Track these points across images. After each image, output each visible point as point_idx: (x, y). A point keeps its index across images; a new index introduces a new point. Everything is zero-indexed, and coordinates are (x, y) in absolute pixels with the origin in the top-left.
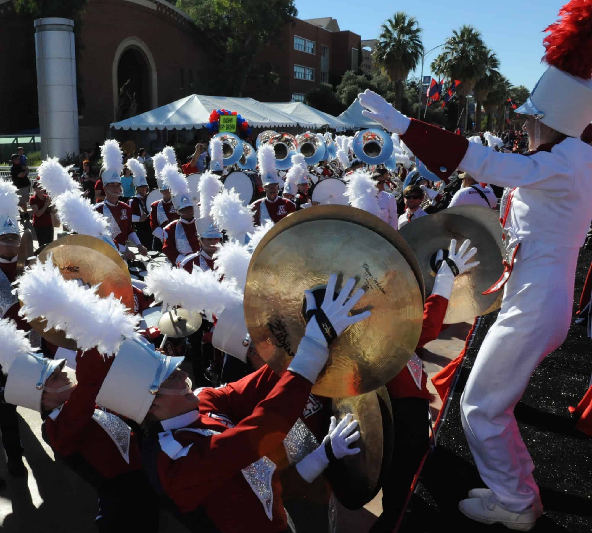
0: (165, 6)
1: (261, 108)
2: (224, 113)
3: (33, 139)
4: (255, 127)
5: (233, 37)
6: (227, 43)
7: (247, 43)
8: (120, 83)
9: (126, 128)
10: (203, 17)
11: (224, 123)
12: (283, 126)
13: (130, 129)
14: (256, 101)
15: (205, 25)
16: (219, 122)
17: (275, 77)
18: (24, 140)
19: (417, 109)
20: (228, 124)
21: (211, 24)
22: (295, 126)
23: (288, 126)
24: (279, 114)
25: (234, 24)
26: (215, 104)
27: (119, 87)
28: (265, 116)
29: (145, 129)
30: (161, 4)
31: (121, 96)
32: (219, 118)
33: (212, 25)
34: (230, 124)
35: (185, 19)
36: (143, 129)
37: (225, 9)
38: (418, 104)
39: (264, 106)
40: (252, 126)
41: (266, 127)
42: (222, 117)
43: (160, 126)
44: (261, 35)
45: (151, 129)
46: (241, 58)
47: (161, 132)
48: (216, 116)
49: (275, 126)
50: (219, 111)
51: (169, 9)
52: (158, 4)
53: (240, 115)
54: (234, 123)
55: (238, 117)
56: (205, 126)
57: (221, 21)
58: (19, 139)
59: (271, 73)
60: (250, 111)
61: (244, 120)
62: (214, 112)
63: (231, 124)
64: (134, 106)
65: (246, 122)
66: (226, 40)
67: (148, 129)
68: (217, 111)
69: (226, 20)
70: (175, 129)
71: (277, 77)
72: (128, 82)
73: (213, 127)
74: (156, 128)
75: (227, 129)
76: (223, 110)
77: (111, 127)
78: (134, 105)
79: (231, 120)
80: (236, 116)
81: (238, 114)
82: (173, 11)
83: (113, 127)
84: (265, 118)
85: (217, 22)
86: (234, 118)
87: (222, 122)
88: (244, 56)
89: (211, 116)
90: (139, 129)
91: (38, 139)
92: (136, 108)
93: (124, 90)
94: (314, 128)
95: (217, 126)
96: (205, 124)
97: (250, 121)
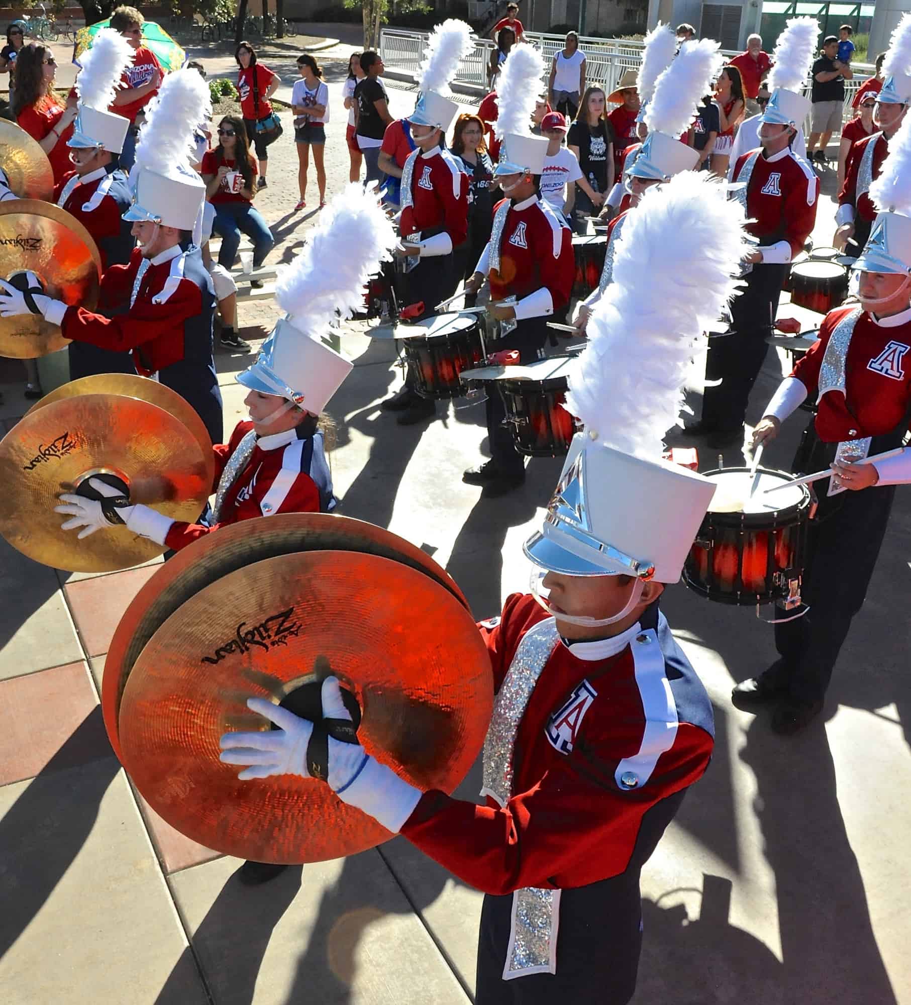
3: (858, 8)
18: (840, 9)
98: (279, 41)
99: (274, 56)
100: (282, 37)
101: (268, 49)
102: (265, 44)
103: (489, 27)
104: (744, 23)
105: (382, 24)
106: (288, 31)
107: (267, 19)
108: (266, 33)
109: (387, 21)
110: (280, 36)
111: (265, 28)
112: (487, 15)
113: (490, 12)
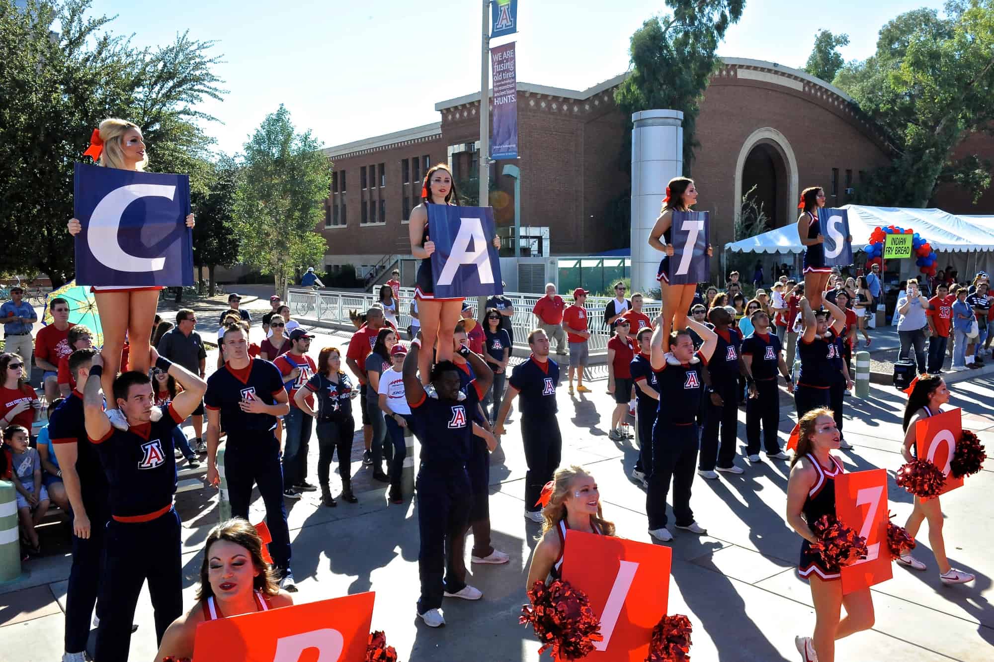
0: (815, 85)
1: (953, 225)
2: (894, 230)
3: (623, 261)
4: (942, 250)
5: (916, 122)
6: (907, 131)
7: (938, 129)
8: (745, 189)
9: (746, 250)
10: (871, 96)
11: (892, 244)
12: (988, 250)
13: (753, 251)
14: (945, 213)
15: (874, 107)
16: (885, 243)
17: (982, 178)
18: (611, 263)
20: (898, 246)
21: (881, 105)
24: (984, 231)
25: (918, 103)
26: (880, 217)
27: (743, 194)
28: (960, 236)
29: (774, 252)
30: (809, 82)
31: (745, 207)
32: (885, 238)
33: (883, 108)
34: (901, 246)
35: (844, 100)
36: (771, 251)
37: (905, 83)
39: (958, 220)
40: (938, 250)
41: (960, 250)
42: (889, 238)
43: (795, 248)
44: (962, 118)
45: (781, 252)
46: (927, 151)
47: (797, 256)
48: (879, 235)
49: (975, 250)
50: (885, 228)
51: (821, 87)
52: (805, 82)
53: (918, 234)
54: (909, 244)
55: (916, 236)
56: (863, 249)
57: (898, 100)
58: (605, 261)
59: (977, 171)
60: (936, 227)
61: (924, 240)
62: (878, 229)
63: (904, 246)
64: (760, 221)
65: (928, 244)
66: (906, 127)
67: (778, 251)
68: (882, 228)
69: (908, 98)
71: (986, 177)
72: (753, 188)
73: (875, 250)
74: (790, 251)
75: (896, 254)
76: (892, 227)
77: (727, 248)
78: (762, 218)
79: (903, 241)
80: (912, 235)
81: (914, 233)
82: (827, 90)
83: (730, 248)
84: (959, 238)
85: (893, 102)
86: (909, 238)
87: (888, 243)
88: (934, 149)
89: (873, 235)
90: (765, 252)
91: (628, 263)
92: (763, 222)
93: (750, 198)
95: (881, 250)
96: (863, 246)
97: (935, 243)
98: (211, 299)
99: (205, 310)
100: (213, 296)
101: (201, 305)
102: (198, 302)
103: (370, 284)
104: (547, 276)
105: (290, 285)
106: (218, 292)
107: (202, 283)
108: (200, 293)
109: (293, 282)
110: (212, 295)
111: (200, 289)
112: (369, 276)
113: (371, 274)
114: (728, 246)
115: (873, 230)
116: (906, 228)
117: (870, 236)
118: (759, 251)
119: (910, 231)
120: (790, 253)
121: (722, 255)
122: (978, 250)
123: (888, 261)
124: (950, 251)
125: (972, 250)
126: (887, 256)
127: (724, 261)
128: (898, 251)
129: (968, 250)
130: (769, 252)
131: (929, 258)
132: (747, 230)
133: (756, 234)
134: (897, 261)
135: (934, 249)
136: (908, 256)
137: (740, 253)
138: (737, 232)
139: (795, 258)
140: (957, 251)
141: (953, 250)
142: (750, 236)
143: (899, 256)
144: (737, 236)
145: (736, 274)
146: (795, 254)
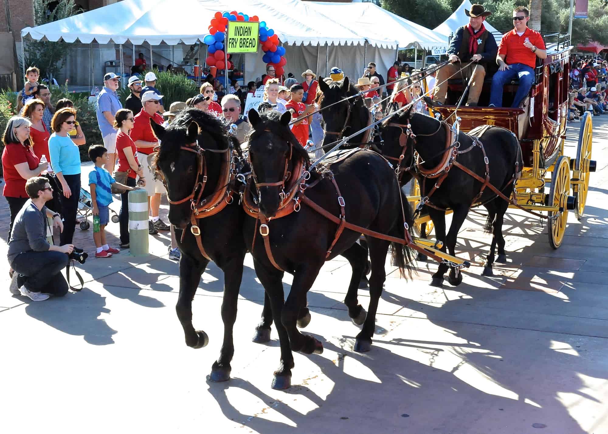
2: (237, 17)
4: (291, 44)
9: (53, 38)
11: (235, 34)
13: (61, 40)
16: (227, 33)
19: (567, 18)
20: (243, 37)
22: (362, 44)
23: (349, 44)
24: (334, 21)
28: (310, 26)
29: (89, 41)
32: (227, 26)
34: (246, 37)
36: (86, 41)
38: (568, 10)
39: (306, 8)
40: (286, 43)
41: (310, 44)
42: (232, 26)
43: (117, 37)
45: (100, 42)
47: (121, 48)
48: (220, 23)
49: (326, 44)
50: (227, 14)
53: (265, 22)
54: (255, 35)
55: (262, 25)
56: (202, 41)
61: (272, 31)
62: (218, 14)
63: (249, 37)
65: (276, 36)
67: (95, 41)
68: (222, 14)
70: (146, 42)
73: (216, 42)
74: (111, 41)
75: (241, 47)
76: (234, 13)
77: (24, 35)
79: (248, 31)
80: (257, 24)
81: (260, 21)
83: (29, 35)
84: (308, 29)
86: (255, 28)
87: (231, 34)
89: (213, 22)
90: (78, 41)
94: (395, 48)
95: (223, 42)
96: (202, 36)
97: (283, 34)
114: (25, 31)
115: (212, 16)
116: (251, 15)
117: (210, 24)
118: (70, 40)
119: (255, 19)
120: (111, 44)
121: (17, 43)
122: (329, 44)
123: (231, 56)
124: (298, 44)
125: (322, 44)
126: (230, 50)
127: (22, 55)
128: (243, 43)
129: (318, 44)
130: (83, 41)
131: (277, 53)
132: (52, 11)
133: (63, 17)
134: (241, 56)
135: (283, 42)
136: (254, 50)
137: (44, 43)
138: (37, 12)
139: (118, 52)
140: (306, 44)
141: (302, 44)
142: (55, 19)
143: (244, 50)
144: (37, 18)
145: (34, 71)
146: (117, 46)
